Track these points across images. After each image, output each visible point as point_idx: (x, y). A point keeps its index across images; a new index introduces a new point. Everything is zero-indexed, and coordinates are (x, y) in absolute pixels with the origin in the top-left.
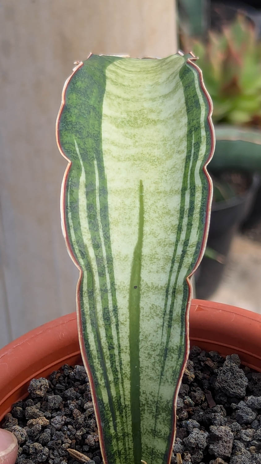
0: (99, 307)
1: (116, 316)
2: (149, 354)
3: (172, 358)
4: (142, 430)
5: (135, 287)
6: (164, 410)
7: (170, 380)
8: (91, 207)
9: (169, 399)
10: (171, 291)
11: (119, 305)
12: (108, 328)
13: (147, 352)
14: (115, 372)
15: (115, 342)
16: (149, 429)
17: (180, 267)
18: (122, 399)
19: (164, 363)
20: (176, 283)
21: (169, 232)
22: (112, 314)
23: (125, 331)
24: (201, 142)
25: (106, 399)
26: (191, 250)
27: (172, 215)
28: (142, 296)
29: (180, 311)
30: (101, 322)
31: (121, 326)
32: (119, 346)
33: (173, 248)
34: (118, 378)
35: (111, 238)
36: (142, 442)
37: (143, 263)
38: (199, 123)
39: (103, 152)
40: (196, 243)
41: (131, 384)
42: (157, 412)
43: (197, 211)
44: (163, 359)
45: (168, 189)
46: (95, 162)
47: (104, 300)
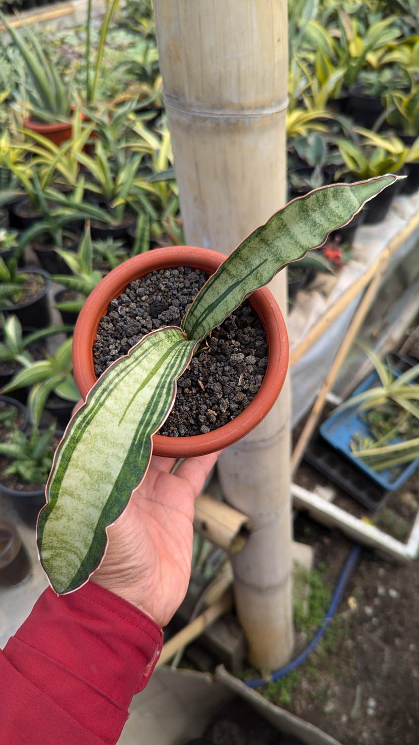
2: (161, 351)
3: (153, 341)
5: (152, 373)
7: (159, 336)
8: (153, 413)
9: (162, 333)
10: (138, 361)
11: (164, 369)
12: (174, 363)
14: (180, 352)
15: (174, 359)
17: (127, 367)
19: (157, 342)
20: (133, 362)
21: (121, 388)
22: (170, 367)
25: (189, 347)
26: (118, 369)
27: (115, 396)
28: (151, 370)
29: (139, 349)
30: (176, 366)
32: (172, 357)
33: (124, 379)
37: (143, 381)
40: (114, 370)
43: (103, 387)
44: (157, 344)
45: (107, 413)
47: (169, 373)
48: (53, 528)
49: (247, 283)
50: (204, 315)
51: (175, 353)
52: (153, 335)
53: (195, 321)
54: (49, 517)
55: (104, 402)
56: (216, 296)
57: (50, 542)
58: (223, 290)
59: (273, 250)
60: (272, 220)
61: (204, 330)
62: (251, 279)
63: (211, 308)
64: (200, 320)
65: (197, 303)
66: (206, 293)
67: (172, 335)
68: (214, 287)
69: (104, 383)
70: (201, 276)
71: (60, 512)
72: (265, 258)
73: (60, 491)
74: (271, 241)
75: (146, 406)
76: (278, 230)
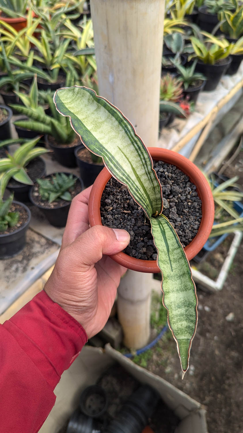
0: (134, 189)
1: (138, 188)
2: (150, 190)
3: (157, 188)
5: (138, 178)
7: (158, 194)
8: (115, 165)
10: (148, 173)
11: (137, 185)
12: (138, 193)
14: (144, 200)
15: (141, 194)
17: (147, 166)
18: (148, 204)
20: (148, 171)
21: (137, 157)
22: (137, 189)
23: (142, 190)
24: (126, 125)
25: (145, 207)
26: (148, 160)
27: (134, 152)
28: (141, 179)
29: (154, 177)
30: (136, 192)
31: (140, 189)
32: (142, 194)
33: (141, 161)
35: (125, 170)
37: (136, 170)
38: (121, 118)
39: (102, 144)
41: (148, 199)
43: (142, 148)
44: (154, 190)
45: (127, 144)
46: (104, 150)
47: (134, 186)
48: (86, 96)
49: (165, 255)
50: (162, 228)
51: (144, 197)
52: (160, 190)
53: (162, 223)
54: (91, 95)
55: (133, 145)
56: (168, 238)
57: (81, 93)
58: (169, 242)
59: (176, 277)
60: (192, 284)
61: (154, 224)
62: (166, 258)
63: (163, 233)
64: (161, 225)
65: (171, 227)
66: (172, 234)
67: (158, 203)
68: (173, 239)
69: (143, 149)
70: (187, 240)
71: (91, 102)
72: (174, 271)
73: (100, 105)
74: (181, 279)
75: (121, 164)
76: (185, 285)
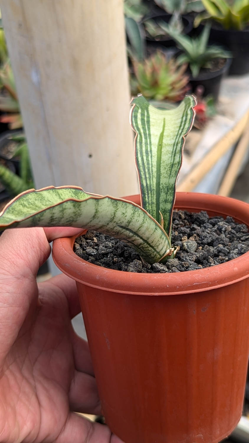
0: (144, 149)
1: (151, 153)
2: (165, 168)
3: (175, 167)
4: (160, 201)
5: (160, 145)
6: (170, 189)
7: (174, 176)
9: (173, 183)
10: (176, 144)
11: (152, 150)
13: (164, 167)
15: (150, 162)
16: (164, 200)
17: (180, 136)
18: (152, 186)
19: (171, 170)
20: (178, 141)
21: (176, 128)
22: (149, 152)
23: (155, 160)
27: (177, 124)
28: (163, 148)
29: (180, 148)
30: (144, 154)
31: (153, 157)
33: (177, 132)
34: (150, 177)
36: (160, 207)
37: (164, 137)
41: (156, 180)
42: (167, 191)
43: (188, 120)
44: (171, 168)
